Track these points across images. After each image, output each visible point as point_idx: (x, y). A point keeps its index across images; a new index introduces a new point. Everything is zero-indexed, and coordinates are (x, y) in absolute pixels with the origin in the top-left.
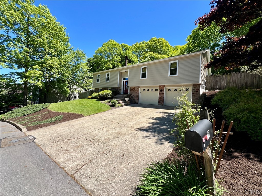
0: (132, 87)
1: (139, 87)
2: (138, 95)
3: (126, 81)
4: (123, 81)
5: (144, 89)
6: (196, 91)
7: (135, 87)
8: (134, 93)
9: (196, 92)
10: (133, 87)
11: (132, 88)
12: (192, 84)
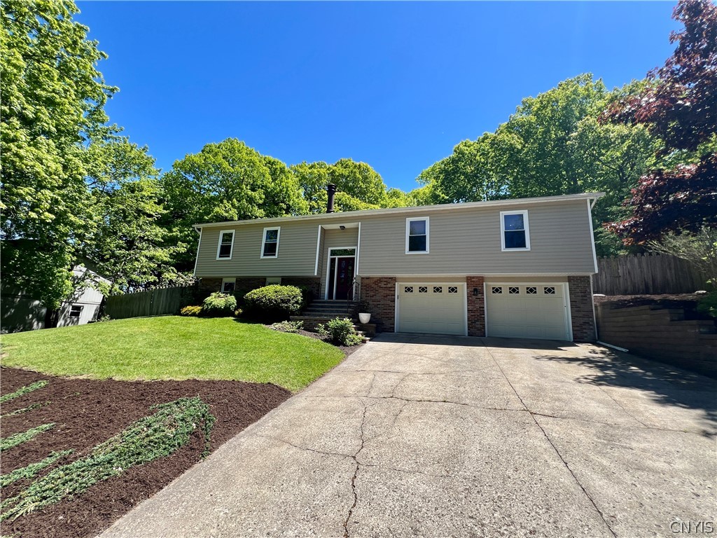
0: (368, 278)
1: (394, 279)
2: (391, 304)
3: (339, 259)
4: (329, 257)
5: (409, 284)
6: (580, 294)
7: (380, 280)
8: (377, 297)
9: (580, 298)
10: (373, 278)
11: (367, 281)
12: (566, 274)
